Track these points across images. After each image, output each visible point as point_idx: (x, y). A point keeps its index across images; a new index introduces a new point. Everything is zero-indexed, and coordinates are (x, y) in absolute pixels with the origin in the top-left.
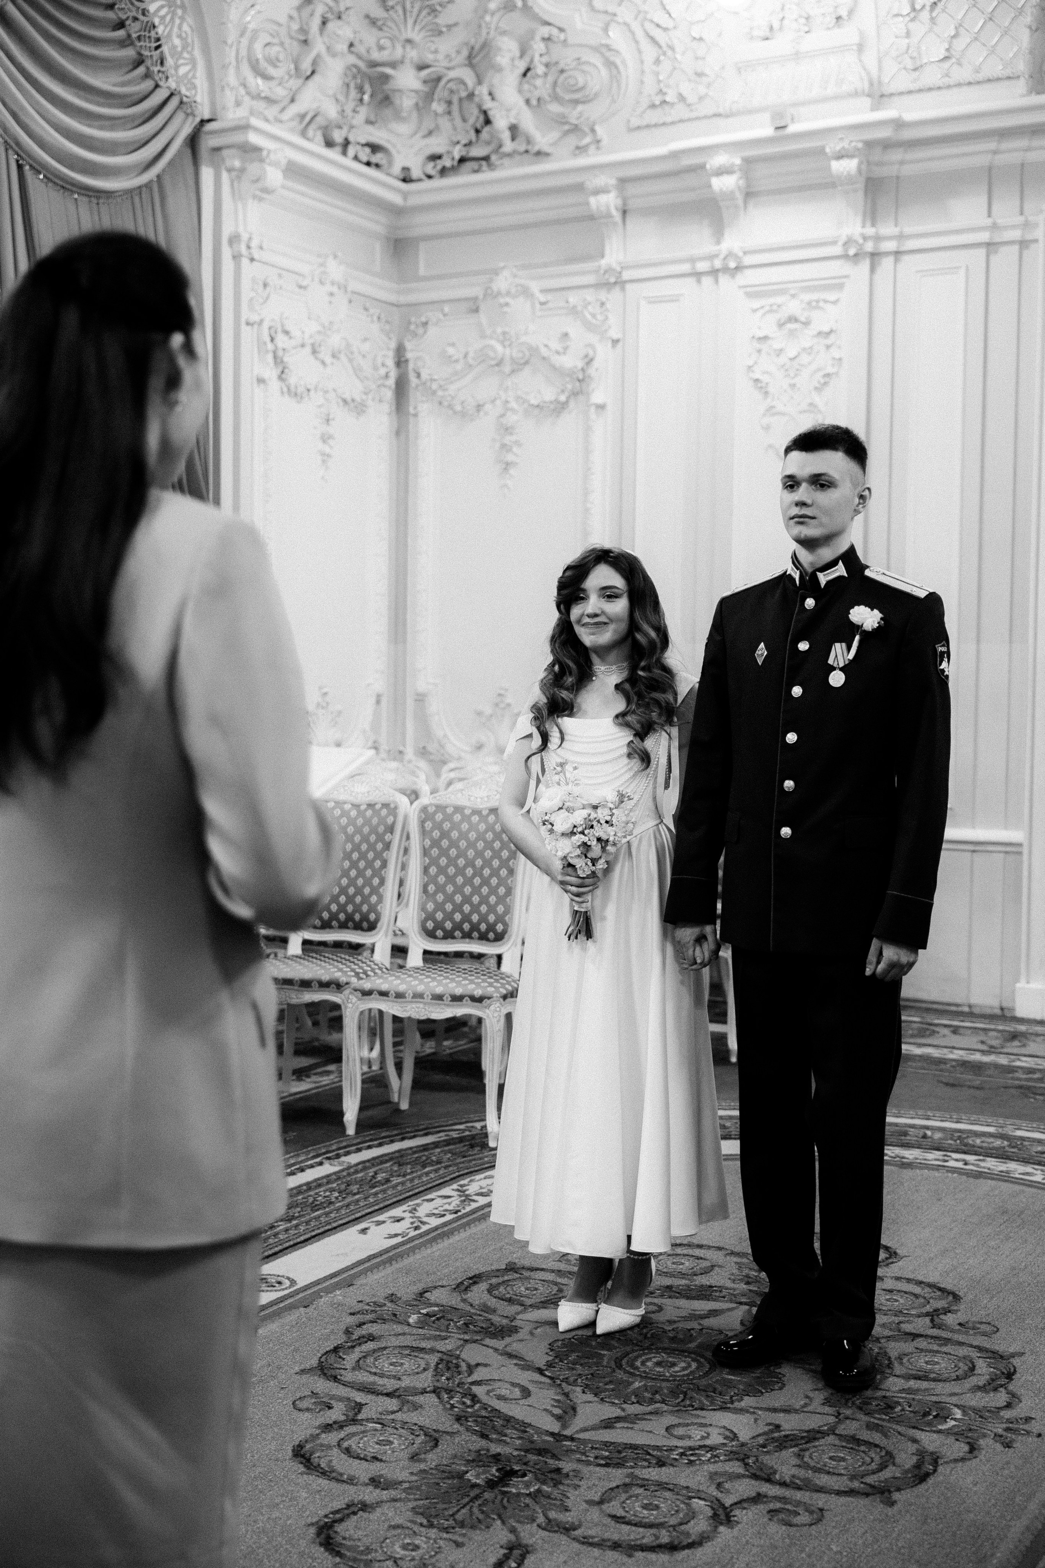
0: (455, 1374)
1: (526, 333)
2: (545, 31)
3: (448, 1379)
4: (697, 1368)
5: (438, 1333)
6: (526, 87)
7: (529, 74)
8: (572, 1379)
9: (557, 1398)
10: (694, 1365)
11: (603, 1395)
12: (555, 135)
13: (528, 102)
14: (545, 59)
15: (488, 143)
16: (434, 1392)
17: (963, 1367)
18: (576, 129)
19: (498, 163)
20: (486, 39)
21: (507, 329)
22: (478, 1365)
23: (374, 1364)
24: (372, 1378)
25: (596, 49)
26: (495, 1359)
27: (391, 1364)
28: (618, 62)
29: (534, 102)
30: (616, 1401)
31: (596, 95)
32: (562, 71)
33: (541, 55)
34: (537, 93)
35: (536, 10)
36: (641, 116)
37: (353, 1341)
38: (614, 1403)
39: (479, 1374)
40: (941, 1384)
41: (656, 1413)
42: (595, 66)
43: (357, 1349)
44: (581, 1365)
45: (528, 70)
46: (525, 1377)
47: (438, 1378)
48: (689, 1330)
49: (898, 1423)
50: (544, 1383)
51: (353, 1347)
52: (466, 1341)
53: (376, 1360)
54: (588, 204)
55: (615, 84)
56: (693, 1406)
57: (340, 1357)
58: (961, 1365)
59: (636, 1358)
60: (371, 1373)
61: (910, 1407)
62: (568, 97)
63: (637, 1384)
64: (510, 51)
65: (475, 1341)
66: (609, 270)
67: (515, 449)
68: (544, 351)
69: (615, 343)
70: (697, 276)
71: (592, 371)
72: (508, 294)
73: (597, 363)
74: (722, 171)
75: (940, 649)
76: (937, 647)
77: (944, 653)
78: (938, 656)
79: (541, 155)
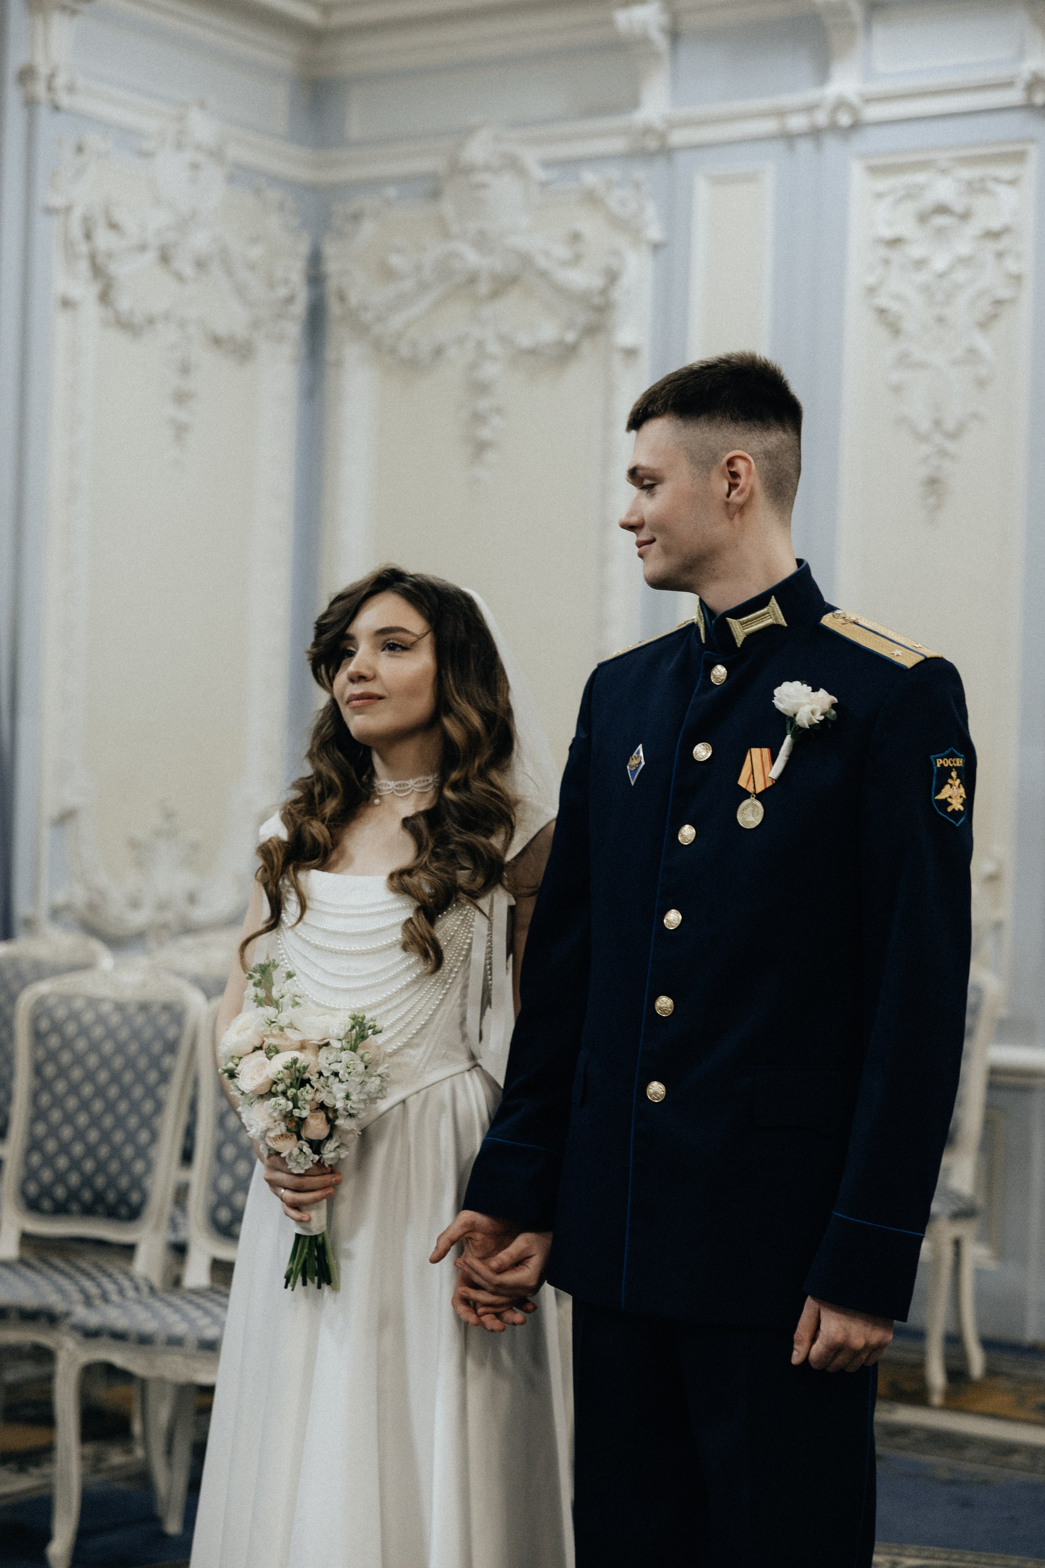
1: (515, 230)
21: (484, 225)
66: (648, 130)
67: (496, 421)
68: (542, 262)
69: (656, 247)
70: (789, 138)
71: (617, 294)
72: (487, 168)
73: (627, 280)
75: (941, 763)
76: (935, 759)
77: (950, 769)
78: (935, 775)
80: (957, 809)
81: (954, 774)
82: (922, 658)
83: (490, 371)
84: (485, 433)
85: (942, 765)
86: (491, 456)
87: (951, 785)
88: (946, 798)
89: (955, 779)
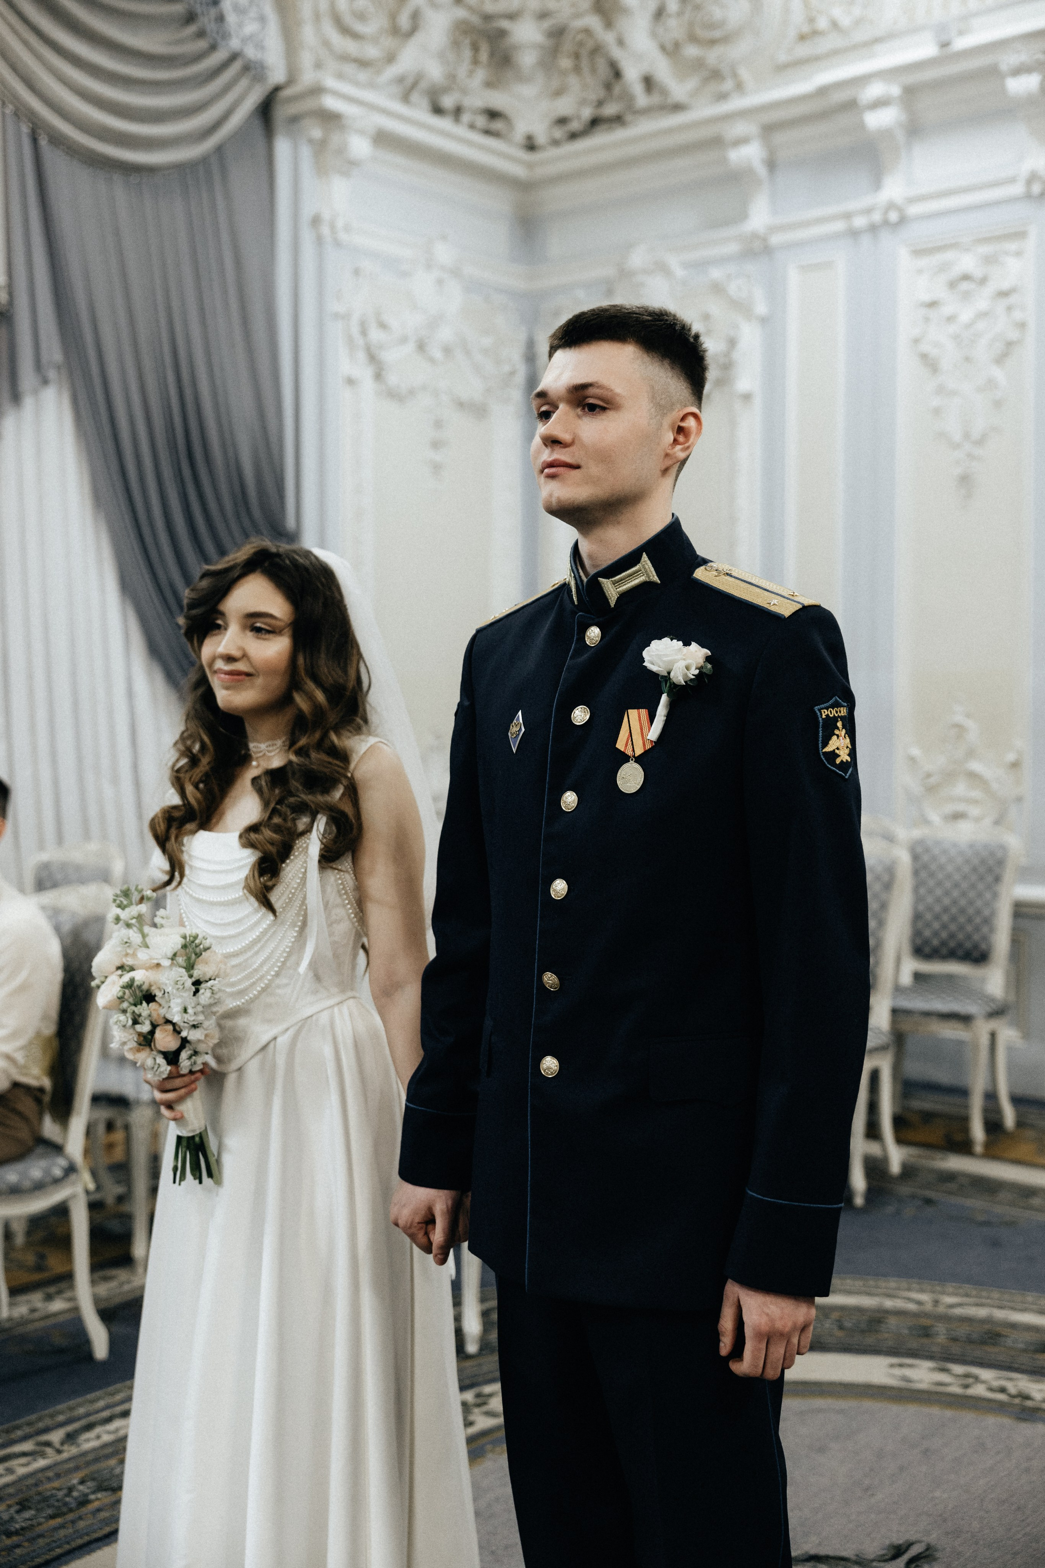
6: (660, 30)
7: (662, 15)
12: (693, 83)
13: (663, 48)
15: (620, 99)
18: (715, 74)
19: (632, 121)
29: (670, 47)
31: (738, 32)
34: (673, 36)
36: (790, 51)
54: (726, 159)
55: (757, 16)
62: (708, 35)
66: (755, 236)
69: (764, 320)
70: (854, 234)
71: (736, 355)
73: (743, 345)
74: (879, 104)
75: (826, 713)
76: (820, 710)
77: (835, 719)
78: (821, 726)
79: (677, 108)
80: (845, 761)
81: (839, 724)
82: (801, 606)
85: (827, 715)
87: (838, 736)
88: (834, 750)
89: (841, 729)
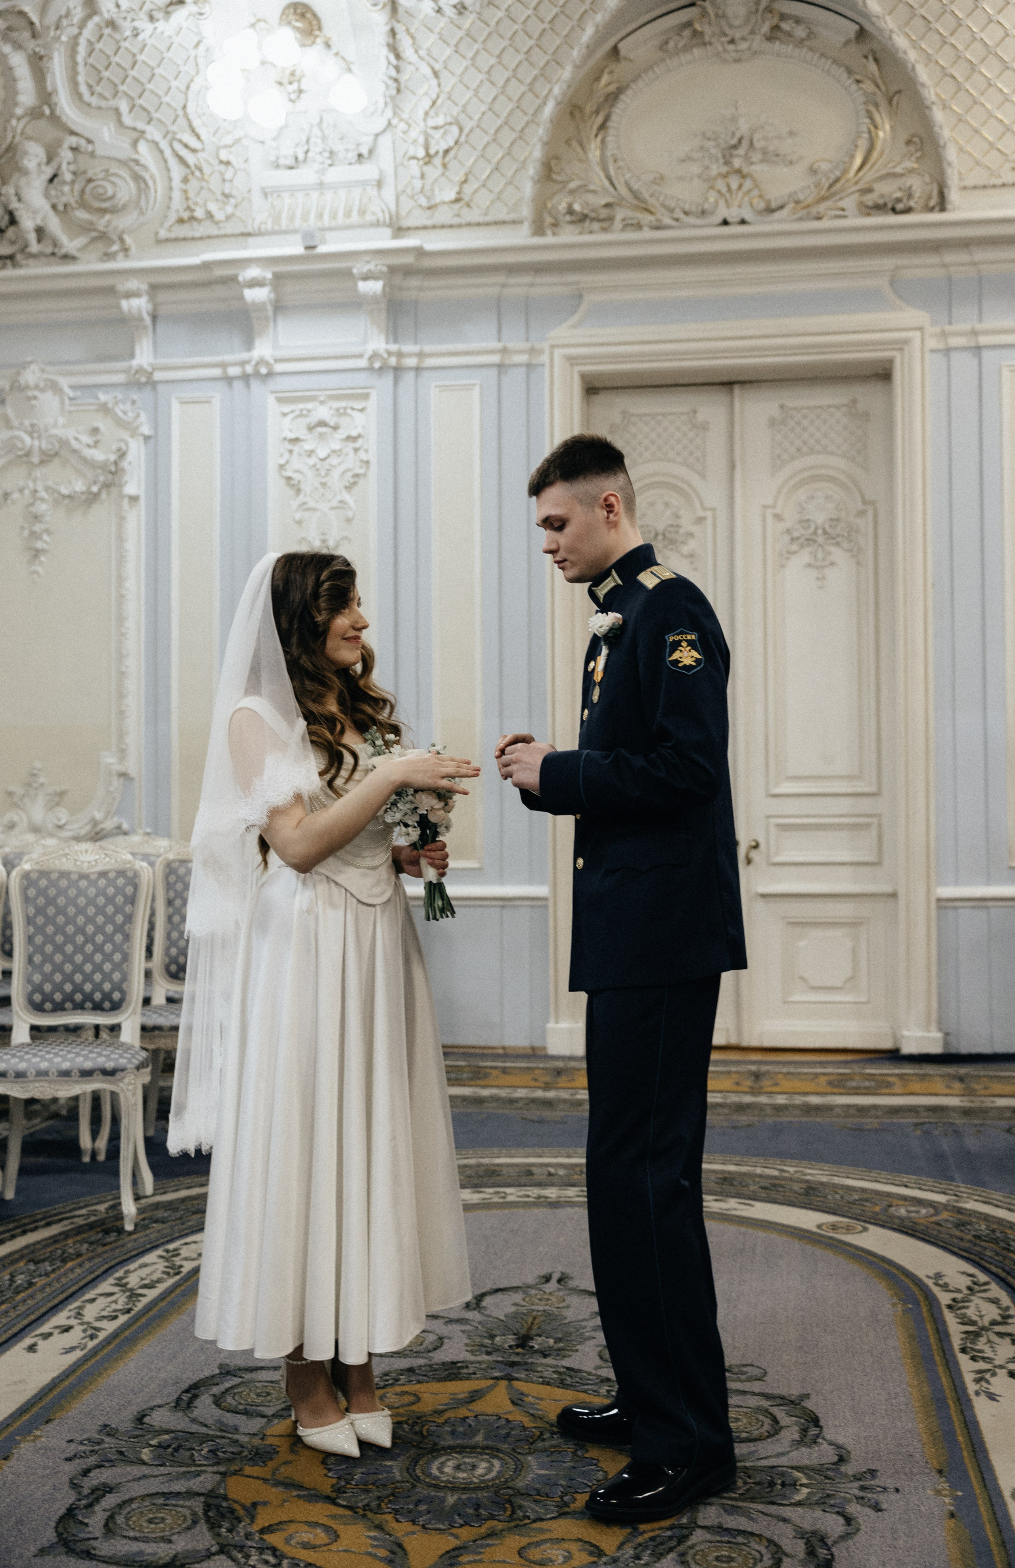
0: (235, 1522)
1: (55, 425)
2: (73, 141)
3: (230, 1531)
4: (502, 1466)
5: (185, 1469)
6: (53, 192)
7: (56, 180)
8: (373, 1504)
9: (372, 1534)
10: (497, 1463)
11: (421, 1520)
12: (82, 241)
13: (54, 207)
14: (72, 167)
15: (13, 243)
16: (221, 1552)
17: (767, 1421)
18: (103, 237)
19: (23, 262)
20: (12, 143)
21: (35, 421)
22: (254, 1505)
23: (129, 1526)
24: (136, 1547)
25: (123, 163)
26: (273, 1493)
27: (150, 1521)
28: (147, 176)
29: (61, 208)
30: (441, 1527)
31: (124, 207)
32: (90, 181)
33: (69, 163)
34: (64, 199)
35: (64, 119)
36: (170, 229)
37: (87, 1496)
38: (439, 1530)
39: (263, 1519)
40: (759, 1445)
41: (492, 1534)
42: (124, 179)
43: (97, 1508)
44: (373, 1484)
45: (55, 176)
46: (319, 1511)
47: (217, 1530)
48: (465, 1418)
49: (752, 1500)
50: (345, 1516)
51: (90, 1506)
52: (224, 1474)
53: (127, 1519)
54: (119, 307)
55: (143, 196)
56: (528, 1517)
57: (81, 1523)
58: (761, 1417)
59: (429, 1463)
60: (130, 1538)
61: (749, 1477)
62: (97, 205)
63: (451, 1499)
64: (36, 156)
65: (235, 1473)
66: (140, 370)
67: (45, 537)
68: (75, 444)
69: (147, 438)
70: (229, 380)
71: (125, 464)
72: (37, 387)
73: (130, 457)
74: (255, 283)
79: (67, 258)
83: (42, 508)
84: (39, 545)
86: (43, 558)
